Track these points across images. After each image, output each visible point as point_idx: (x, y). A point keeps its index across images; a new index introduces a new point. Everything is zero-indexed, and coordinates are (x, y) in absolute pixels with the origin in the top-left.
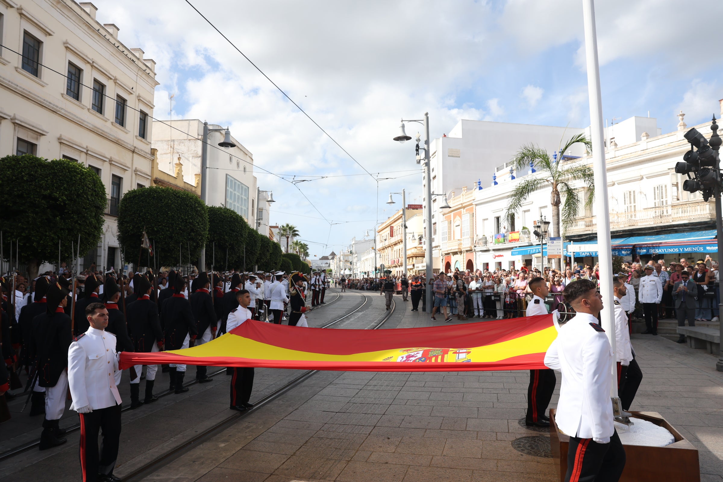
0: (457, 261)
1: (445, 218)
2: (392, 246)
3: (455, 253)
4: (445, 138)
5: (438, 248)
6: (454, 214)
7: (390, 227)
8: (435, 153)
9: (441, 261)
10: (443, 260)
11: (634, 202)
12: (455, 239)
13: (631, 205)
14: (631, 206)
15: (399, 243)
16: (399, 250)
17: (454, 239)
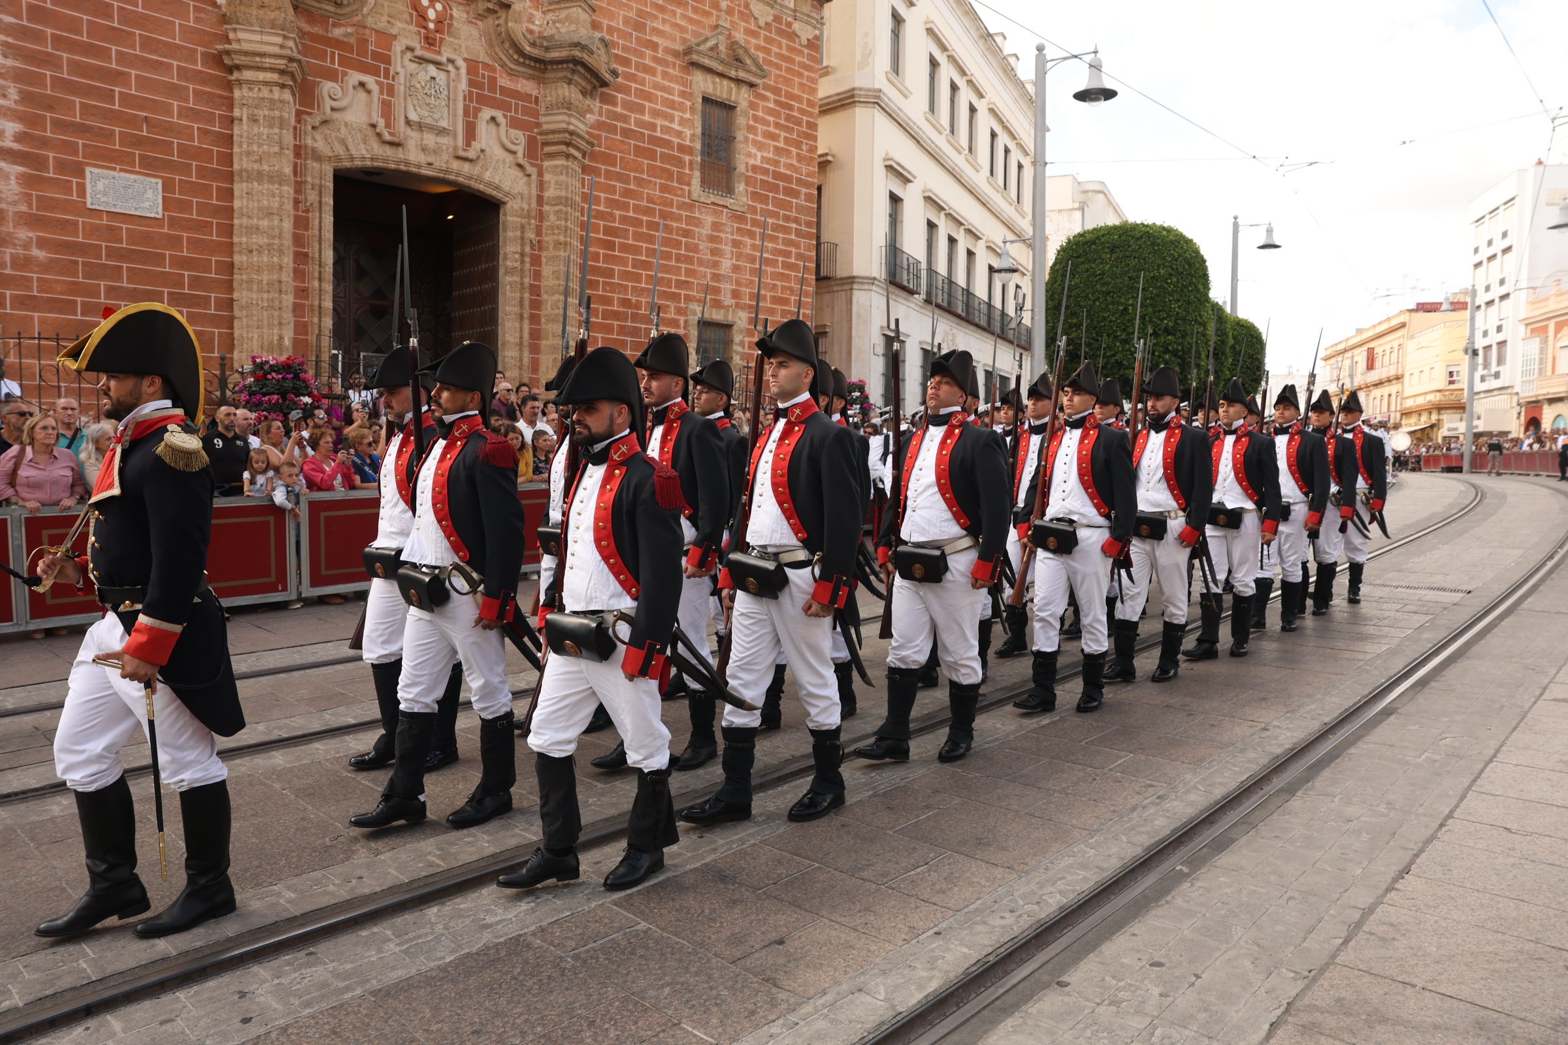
0: (1559, 416)
1: (1533, 331)
2: (1367, 387)
3: (1552, 401)
4: (1541, 168)
5: (1509, 391)
6: (1557, 323)
7: (1365, 348)
8: (1513, 199)
9: (1515, 415)
10: (1519, 414)
12: (1557, 372)
15: (1389, 381)
16: (1390, 395)
17: (1553, 372)
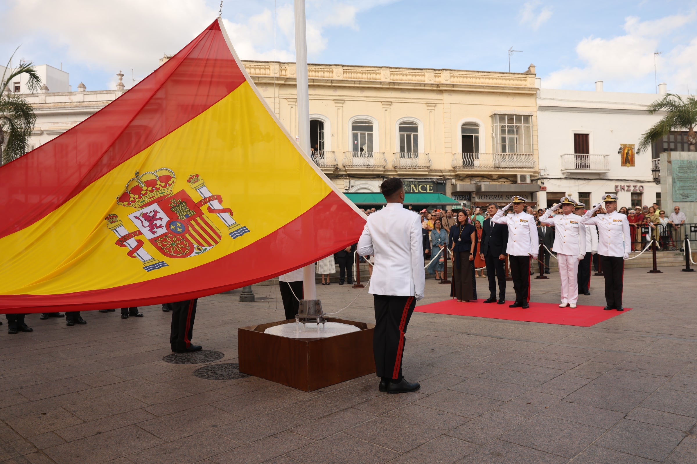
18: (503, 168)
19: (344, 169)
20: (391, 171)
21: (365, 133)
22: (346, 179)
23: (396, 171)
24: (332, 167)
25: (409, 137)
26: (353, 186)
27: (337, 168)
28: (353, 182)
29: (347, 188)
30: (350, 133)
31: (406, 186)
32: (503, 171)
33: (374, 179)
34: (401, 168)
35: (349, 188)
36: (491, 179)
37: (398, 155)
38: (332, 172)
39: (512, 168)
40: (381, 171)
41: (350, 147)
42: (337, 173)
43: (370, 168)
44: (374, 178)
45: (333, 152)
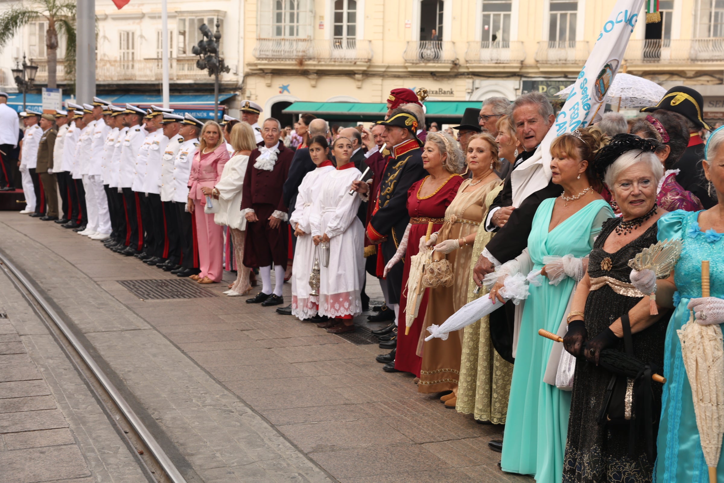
11: (133, 48)
13: (128, 51)
14: (128, 53)
18: (701, 60)
19: (465, 65)
20: (531, 67)
21: (499, 15)
22: (469, 78)
23: (538, 68)
24: (448, 63)
25: (563, 16)
26: (477, 88)
27: (456, 64)
28: (479, 82)
29: (470, 91)
30: (478, 14)
31: (554, 88)
32: (702, 66)
33: (509, 79)
34: (546, 62)
35: (473, 90)
36: (684, 77)
37: (546, 45)
38: (448, 70)
39: (717, 60)
40: (516, 67)
41: (478, 35)
42: (456, 70)
43: (500, 63)
44: (508, 77)
45: (454, 43)
